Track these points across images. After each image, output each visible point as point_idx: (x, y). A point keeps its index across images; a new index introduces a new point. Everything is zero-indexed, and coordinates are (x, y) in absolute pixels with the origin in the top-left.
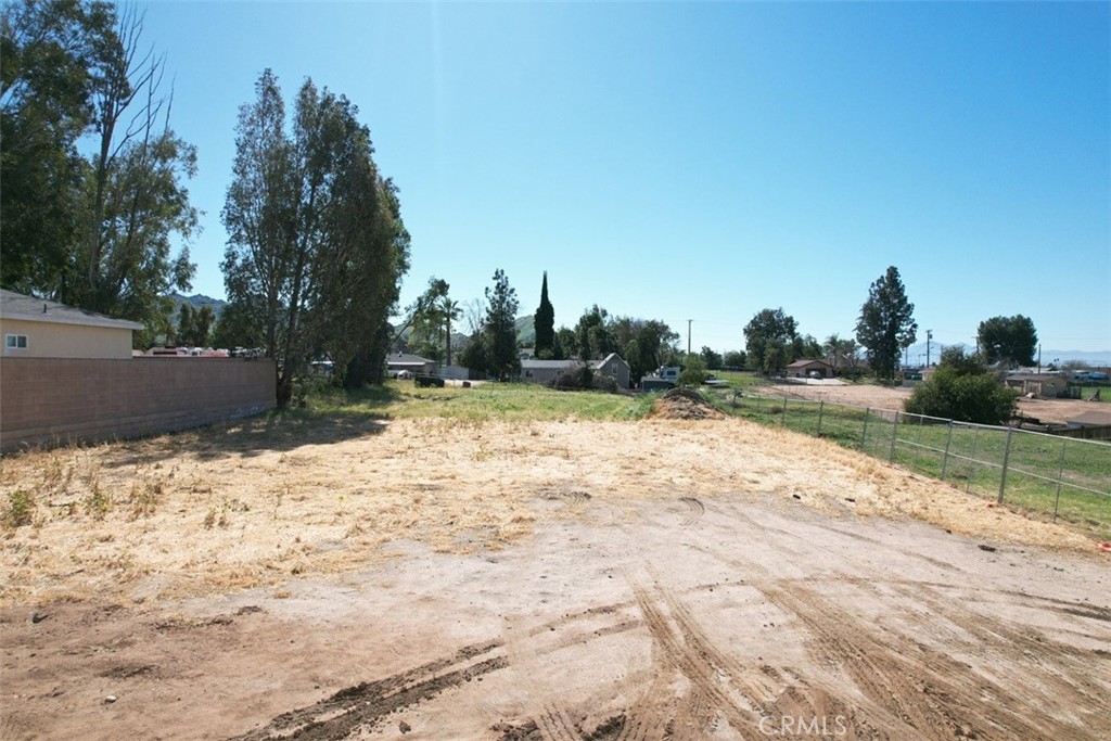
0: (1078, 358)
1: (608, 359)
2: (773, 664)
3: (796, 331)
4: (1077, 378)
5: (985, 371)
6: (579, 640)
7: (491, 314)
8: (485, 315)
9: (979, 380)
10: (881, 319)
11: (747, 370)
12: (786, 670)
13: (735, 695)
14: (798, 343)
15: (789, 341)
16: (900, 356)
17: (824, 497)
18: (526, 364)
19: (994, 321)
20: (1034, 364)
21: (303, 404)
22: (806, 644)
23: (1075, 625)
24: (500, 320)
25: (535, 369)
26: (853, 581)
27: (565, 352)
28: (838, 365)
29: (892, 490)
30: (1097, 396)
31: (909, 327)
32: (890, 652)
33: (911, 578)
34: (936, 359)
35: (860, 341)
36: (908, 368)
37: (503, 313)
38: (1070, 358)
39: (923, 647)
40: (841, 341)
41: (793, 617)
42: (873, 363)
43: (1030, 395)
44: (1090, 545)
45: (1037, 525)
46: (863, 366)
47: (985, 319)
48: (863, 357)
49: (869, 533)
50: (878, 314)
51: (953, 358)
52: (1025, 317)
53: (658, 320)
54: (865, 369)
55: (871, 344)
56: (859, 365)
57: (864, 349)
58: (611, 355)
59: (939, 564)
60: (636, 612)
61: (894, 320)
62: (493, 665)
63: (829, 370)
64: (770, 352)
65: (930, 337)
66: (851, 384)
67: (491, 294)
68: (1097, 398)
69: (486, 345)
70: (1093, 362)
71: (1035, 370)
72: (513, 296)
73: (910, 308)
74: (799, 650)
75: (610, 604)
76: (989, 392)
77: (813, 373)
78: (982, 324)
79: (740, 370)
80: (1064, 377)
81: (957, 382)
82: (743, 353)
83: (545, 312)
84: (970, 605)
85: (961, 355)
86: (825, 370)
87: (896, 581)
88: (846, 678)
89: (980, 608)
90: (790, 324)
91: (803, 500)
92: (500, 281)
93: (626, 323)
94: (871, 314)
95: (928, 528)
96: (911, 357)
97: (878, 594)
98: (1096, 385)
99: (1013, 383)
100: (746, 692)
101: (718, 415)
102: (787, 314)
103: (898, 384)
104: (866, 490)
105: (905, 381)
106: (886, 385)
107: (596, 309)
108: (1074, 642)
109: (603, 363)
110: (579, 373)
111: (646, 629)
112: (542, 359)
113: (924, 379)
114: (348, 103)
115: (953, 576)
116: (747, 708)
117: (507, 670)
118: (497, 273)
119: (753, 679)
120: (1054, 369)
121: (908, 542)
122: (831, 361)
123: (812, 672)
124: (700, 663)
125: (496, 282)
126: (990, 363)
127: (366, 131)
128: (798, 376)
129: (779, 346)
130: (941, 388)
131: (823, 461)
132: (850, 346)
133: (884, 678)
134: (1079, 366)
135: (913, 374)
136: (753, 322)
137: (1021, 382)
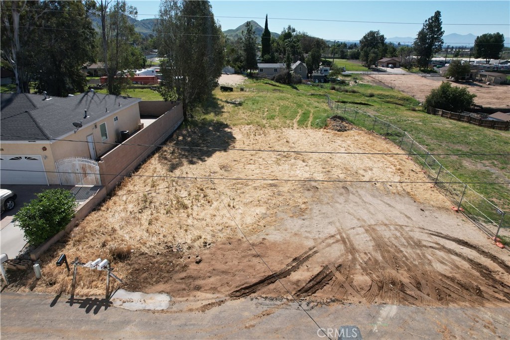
1: (297, 63)
2: (367, 251)
3: (385, 41)
6: (329, 245)
10: (426, 39)
12: (369, 253)
13: (359, 259)
15: (381, 47)
17: (383, 184)
22: (373, 246)
26: (385, 225)
28: (403, 61)
31: (440, 43)
32: (389, 248)
33: (399, 223)
39: (396, 247)
41: (371, 238)
42: (419, 62)
43: (488, 83)
49: (393, 203)
50: (426, 37)
55: (419, 52)
56: (412, 62)
58: (299, 61)
59: (408, 217)
60: (338, 237)
61: (433, 39)
62: (316, 252)
73: (442, 33)
74: (371, 248)
75: (333, 234)
77: (390, 65)
84: (410, 233)
86: (396, 63)
87: (395, 224)
88: (380, 255)
89: (412, 234)
90: (382, 39)
91: (377, 185)
92: (249, 27)
94: (422, 35)
95: (410, 200)
97: (390, 230)
99: (482, 76)
100: (362, 258)
102: (381, 34)
107: (289, 28)
111: (341, 242)
115: (410, 222)
116: (361, 262)
117: (318, 253)
119: (363, 255)
121: (402, 207)
123: (373, 253)
124: (353, 251)
128: (383, 66)
133: (386, 255)
136: (365, 37)
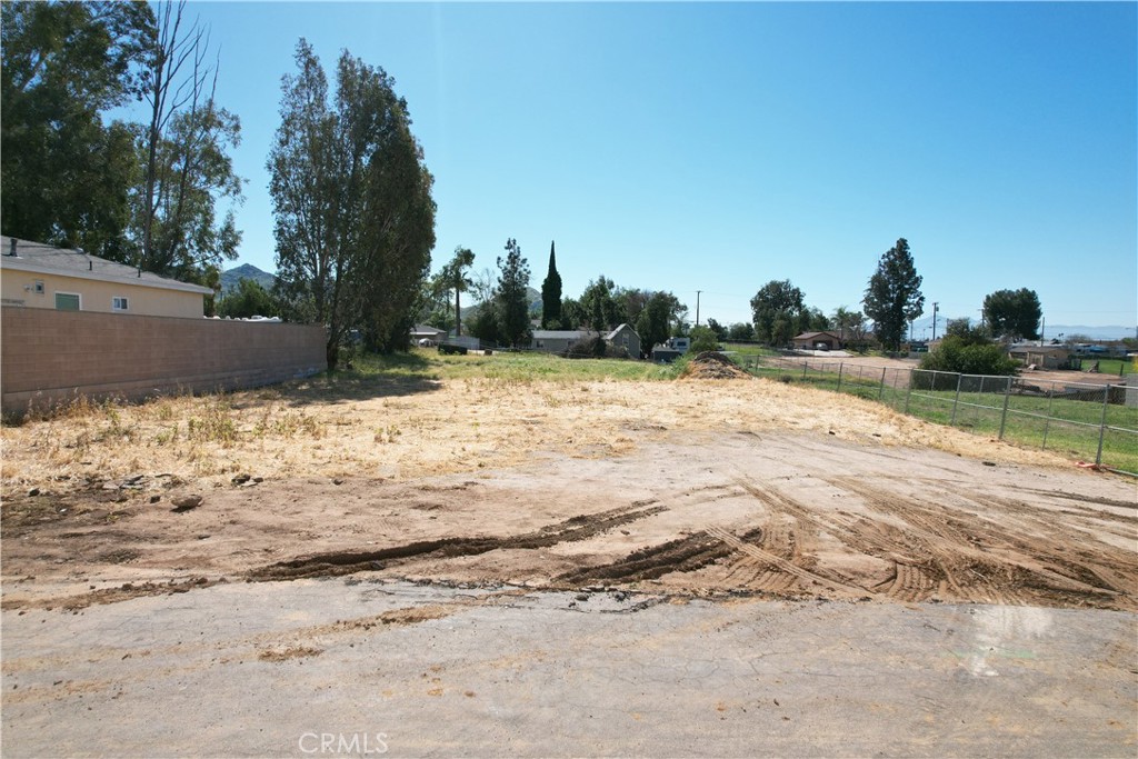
0: (1081, 333)
1: (619, 329)
2: (846, 511)
3: (803, 303)
4: (1079, 351)
5: (990, 342)
6: (710, 500)
7: (503, 284)
8: (496, 285)
9: (984, 350)
10: (888, 292)
11: (752, 343)
12: (855, 513)
13: (826, 523)
14: (805, 315)
15: (796, 313)
16: (906, 328)
17: (855, 433)
18: (539, 334)
19: (1000, 294)
20: (1037, 338)
21: (350, 367)
22: (864, 504)
23: (1050, 501)
24: (512, 289)
25: (545, 339)
26: (890, 477)
27: (573, 323)
28: (845, 337)
29: (911, 429)
30: (1097, 366)
31: (917, 299)
32: (924, 509)
33: (934, 477)
34: (941, 332)
35: (868, 313)
36: (914, 341)
37: (514, 283)
38: (1073, 333)
39: (945, 507)
40: (847, 314)
41: (853, 493)
42: (880, 335)
43: (1032, 366)
44: (1069, 464)
45: (1030, 453)
46: (870, 338)
47: (991, 293)
48: (870, 330)
49: (896, 454)
50: (887, 287)
51: (959, 329)
52: (1030, 290)
53: (667, 292)
54: (872, 341)
55: (878, 316)
56: (866, 337)
57: (870, 322)
58: (622, 326)
59: (953, 471)
60: (740, 489)
61: (901, 292)
62: (660, 510)
63: (836, 342)
64: (778, 324)
65: (937, 309)
66: (858, 356)
67: (503, 264)
68: (1097, 369)
69: (497, 315)
70: (1095, 336)
71: (1038, 344)
72: (525, 266)
73: (918, 281)
74: (861, 506)
75: (719, 484)
76: (994, 361)
77: (820, 345)
78: (988, 297)
79: (746, 343)
80: (1066, 349)
81: (963, 351)
82: (749, 326)
83: (553, 282)
84: (976, 490)
85: (967, 327)
86: (831, 342)
87: (920, 478)
88: (896, 518)
89: (983, 492)
90: (796, 297)
91: (837, 434)
92: (512, 250)
93: (633, 295)
94: (878, 286)
95: (942, 453)
96: (917, 330)
97: (910, 484)
98: (1096, 357)
99: (1016, 355)
100: (834, 522)
101: (746, 376)
102: (794, 286)
103: (905, 356)
104: (888, 430)
105: (911, 353)
106: (892, 357)
107: (602, 280)
108: (1047, 507)
109: (613, 334)
110: (592, 343)
111: (751, 496)
112: (550, 329)
113: (930, 351)
114: (385, 75)
115: (963, 478)
117: (670, 512)
118: (509, 242)
119: (836, 517)
120: (1057, 342)
121: (928, 460)
122: (840, 334)
123: (869, 515)
124: (797, 510)
125: (508, 252)
126: (995, 336)
127: (403, 104)
128: (805, 348)
129: (787, 318)
130: (948, 357)
131: (848, 410)
132: (857, 319)
133: (920, 518)
134: (1081, 339)
135: (919, 347)
136: (760, 294)
137: (1024, 354)
